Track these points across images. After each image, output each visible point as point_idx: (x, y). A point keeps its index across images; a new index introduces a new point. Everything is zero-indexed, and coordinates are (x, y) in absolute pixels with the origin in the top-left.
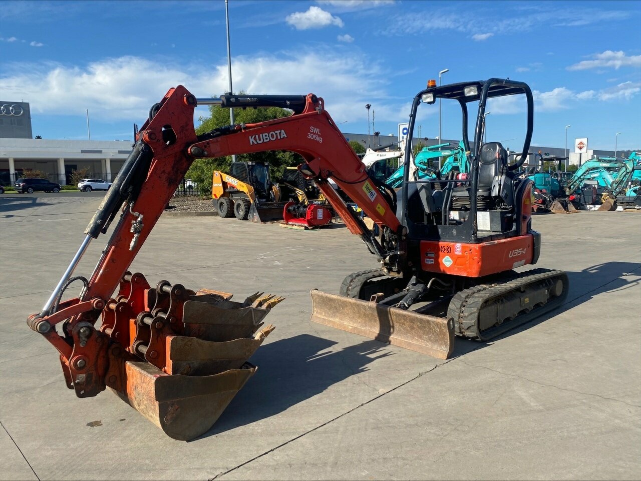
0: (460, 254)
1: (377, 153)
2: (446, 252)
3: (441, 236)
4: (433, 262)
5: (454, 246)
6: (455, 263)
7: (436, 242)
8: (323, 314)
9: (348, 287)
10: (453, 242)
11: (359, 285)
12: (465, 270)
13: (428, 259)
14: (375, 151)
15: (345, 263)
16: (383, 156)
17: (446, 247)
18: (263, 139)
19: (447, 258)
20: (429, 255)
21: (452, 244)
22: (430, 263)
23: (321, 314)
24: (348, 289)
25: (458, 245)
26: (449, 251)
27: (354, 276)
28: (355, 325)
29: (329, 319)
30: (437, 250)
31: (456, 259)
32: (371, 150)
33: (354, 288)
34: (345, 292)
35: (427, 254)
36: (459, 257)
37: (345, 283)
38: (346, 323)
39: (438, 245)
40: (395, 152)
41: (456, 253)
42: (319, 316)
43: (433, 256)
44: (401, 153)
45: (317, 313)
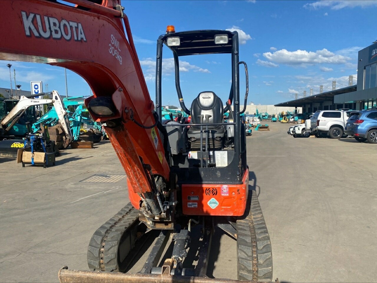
0: (228, 195)
1: (30, 100)
2: (211, 194)
3: (203, 179)
4: (197, 206)
5: (220, 188)
6: (221, 205)
7: (199, 186)
9: (100, 250)
10: (219, 184)
11: (115, 245)
12: (232, 210)
13: (191, 203)
14: (29, 98)
15: (36, 200)
16: (36, 102)
17: (211, 189)
18: (51, 31)
19: (213, 200)
20: (192, 199)
21: (217, 186)
22: (193, 206)
24: (100, 252)
25: (225, 187)
26: (215, 193)
27: (103, 232)
30: (200, 193)
31: (222, 201)
32: (25, 97)
33: (109, 250)
34: (97, 256)
35: (189, 198)
36: (226, 198)
37: (94, 244)
39: (202, 188)
40: (47, 100)
41: (223, 195)
43: (197, 199)
44: (53, 101)
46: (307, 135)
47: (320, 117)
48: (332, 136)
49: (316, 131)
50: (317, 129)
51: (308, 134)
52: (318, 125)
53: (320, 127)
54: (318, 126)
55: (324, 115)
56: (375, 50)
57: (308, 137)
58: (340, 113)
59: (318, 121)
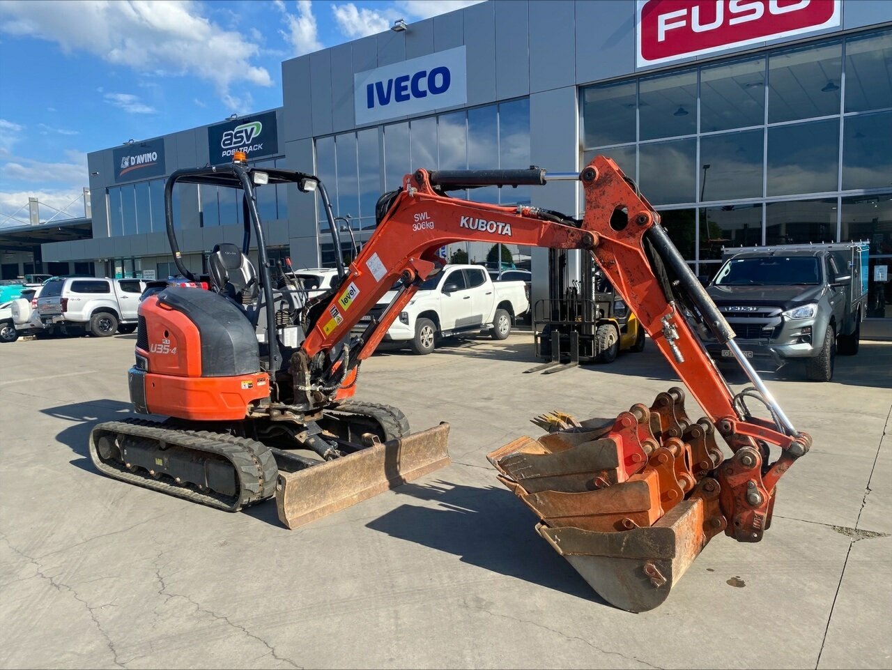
8: (305, 506)
23: (301, 509)
28: (358, 490)
29: (318, 507)
38: (345, 496)
42: (300, 514)
45: (293, 512)
46: (11, 336)
47: (67, 292)
48: (99, 332)
49: (59, 322)
50: (64, 319)
51: (12, 334)
52: (65, 310)
53: (70, 315)
54: (65, 313)
55: (77, 287)
56: (128, 159)
57: (14, 340)
58: (107, 284)
59: (64, 302)
